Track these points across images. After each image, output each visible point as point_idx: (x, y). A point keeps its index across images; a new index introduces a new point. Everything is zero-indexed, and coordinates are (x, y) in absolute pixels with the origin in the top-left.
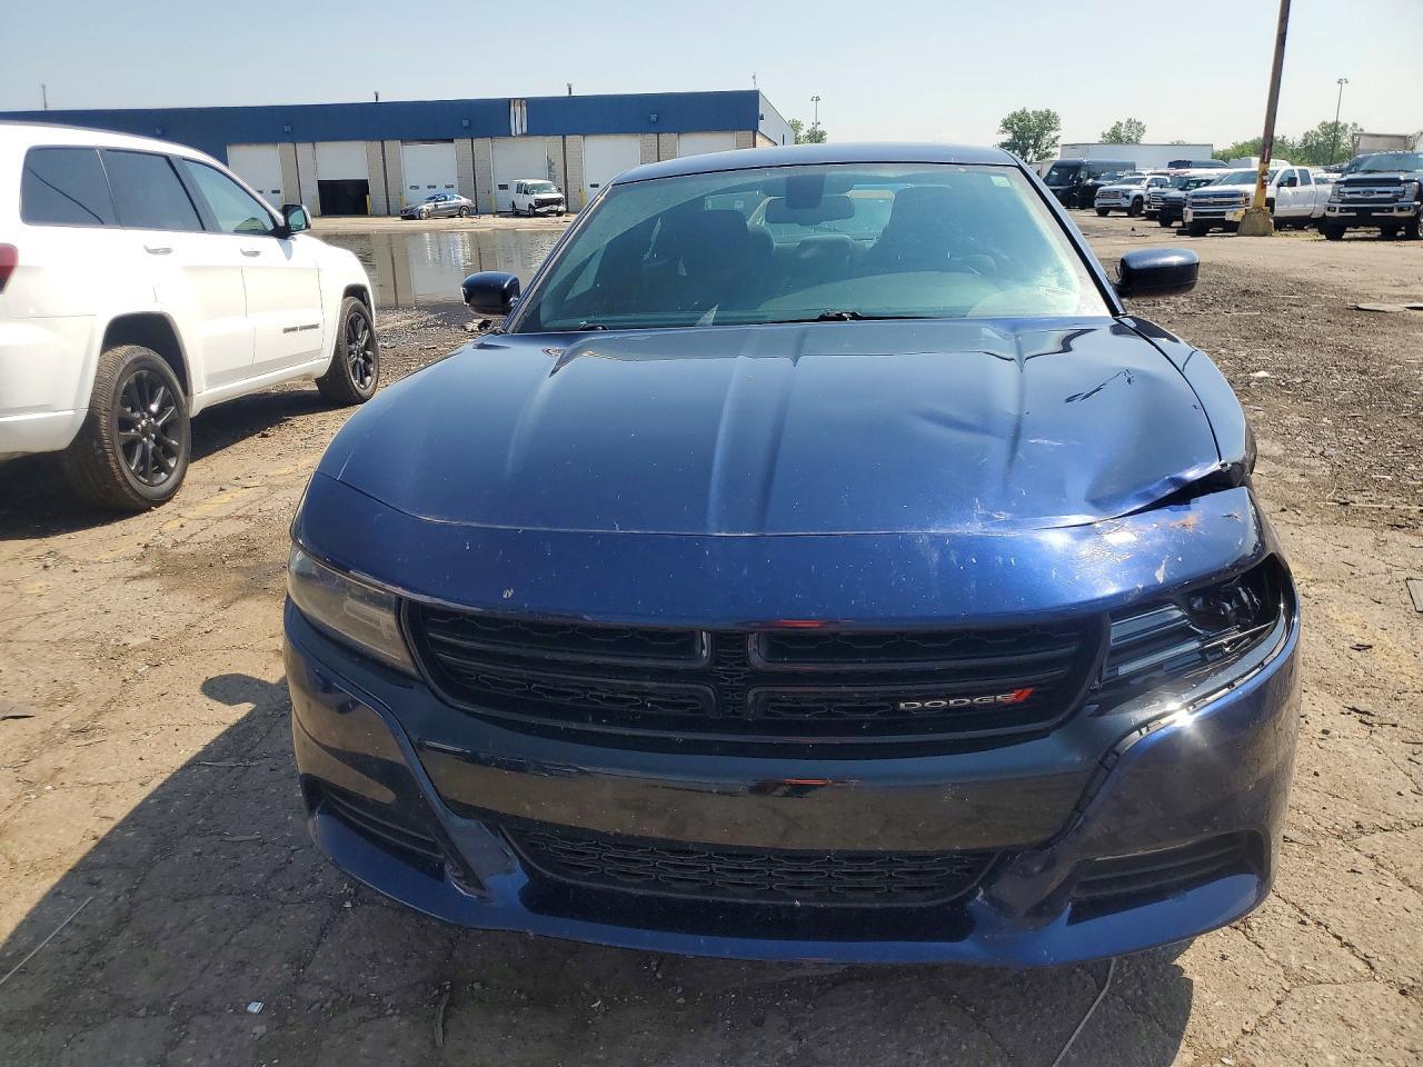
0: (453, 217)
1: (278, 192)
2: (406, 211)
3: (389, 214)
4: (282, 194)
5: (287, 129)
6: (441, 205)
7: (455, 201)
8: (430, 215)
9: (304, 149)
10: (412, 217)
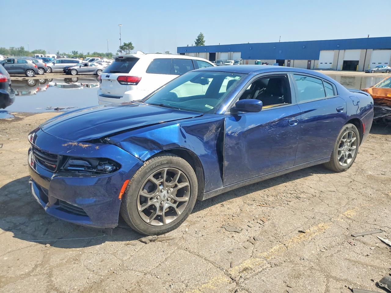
0: (384, 73)
1: (331, 63)
2: (367, 70)
3: (363, 71)
4: (332, 64)
5: (338, 46)
6: (380, 69)
7: (386, 68)
8: (375, 72)
9: (342, 52)
10: (369, 72)
